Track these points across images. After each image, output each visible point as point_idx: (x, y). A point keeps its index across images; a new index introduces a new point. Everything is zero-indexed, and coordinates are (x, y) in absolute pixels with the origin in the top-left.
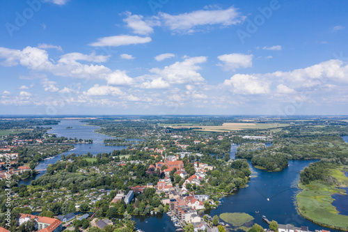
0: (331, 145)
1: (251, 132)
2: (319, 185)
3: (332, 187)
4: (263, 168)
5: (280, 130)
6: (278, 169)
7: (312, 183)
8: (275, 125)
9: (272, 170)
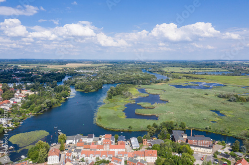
0: (134, 74)
1: (85, 68)
2: (119, 98)
3: (127, 99)
4: (82, 90)
5: (106, 67)
6: (94, 90)
7: (114, 98)
8: (104, 64)
9: (89, 91)
